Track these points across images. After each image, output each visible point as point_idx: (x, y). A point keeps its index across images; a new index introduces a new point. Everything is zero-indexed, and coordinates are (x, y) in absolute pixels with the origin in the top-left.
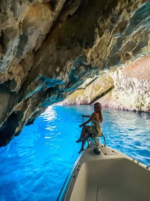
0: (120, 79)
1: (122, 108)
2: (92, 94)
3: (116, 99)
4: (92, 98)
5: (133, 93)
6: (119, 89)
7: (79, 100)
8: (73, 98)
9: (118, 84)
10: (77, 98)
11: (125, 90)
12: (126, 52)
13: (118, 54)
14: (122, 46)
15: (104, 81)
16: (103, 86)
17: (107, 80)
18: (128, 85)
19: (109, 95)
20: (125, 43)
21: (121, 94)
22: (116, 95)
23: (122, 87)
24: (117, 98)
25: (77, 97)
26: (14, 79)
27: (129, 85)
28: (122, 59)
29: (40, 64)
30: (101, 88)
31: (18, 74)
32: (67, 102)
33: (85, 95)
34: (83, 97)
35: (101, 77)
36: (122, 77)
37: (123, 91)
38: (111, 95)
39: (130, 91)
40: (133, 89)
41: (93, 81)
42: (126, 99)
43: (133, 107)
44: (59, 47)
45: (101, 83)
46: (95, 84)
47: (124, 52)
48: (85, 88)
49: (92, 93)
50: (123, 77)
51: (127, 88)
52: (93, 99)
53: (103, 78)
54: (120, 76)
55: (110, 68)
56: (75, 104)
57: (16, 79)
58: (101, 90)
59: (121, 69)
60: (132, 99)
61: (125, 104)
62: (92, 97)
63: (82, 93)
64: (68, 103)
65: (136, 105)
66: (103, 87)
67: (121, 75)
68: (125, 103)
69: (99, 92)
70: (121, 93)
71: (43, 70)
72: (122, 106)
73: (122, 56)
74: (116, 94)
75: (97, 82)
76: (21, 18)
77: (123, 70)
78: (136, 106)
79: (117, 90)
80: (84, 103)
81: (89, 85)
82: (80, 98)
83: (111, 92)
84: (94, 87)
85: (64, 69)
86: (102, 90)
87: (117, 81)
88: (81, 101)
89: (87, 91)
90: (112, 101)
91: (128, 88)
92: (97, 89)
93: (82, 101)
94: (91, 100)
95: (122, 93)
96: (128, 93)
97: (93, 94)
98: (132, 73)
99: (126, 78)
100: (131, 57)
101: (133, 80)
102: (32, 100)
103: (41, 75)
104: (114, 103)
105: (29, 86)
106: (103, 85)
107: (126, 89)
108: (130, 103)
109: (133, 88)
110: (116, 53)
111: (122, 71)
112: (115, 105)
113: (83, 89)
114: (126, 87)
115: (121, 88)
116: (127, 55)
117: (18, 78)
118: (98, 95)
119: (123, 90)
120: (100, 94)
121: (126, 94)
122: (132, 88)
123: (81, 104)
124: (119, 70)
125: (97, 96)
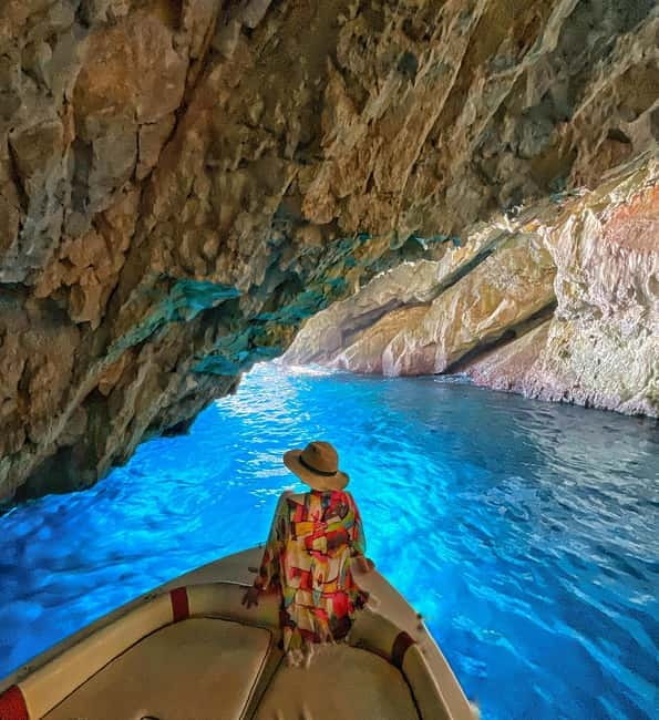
0: (585, 263)
1: (580, 402)
2: (457, 329)
3: (558, 358)
4: (454, 349)
5: (645, 331)
6: (576, 311)
7: (396, 356)
8: (372, 344)
9: (574, 287)
10: (390, 346)
11: (606, 315)
12: (612, 122)
13: (571, 134)
14: (590, 93)
15: (518, 272)
16: (513, 293)
17: (533, 265)
18: (621, 294)
19: (535, 338)
20: (607, 75)
21: (585, 333)
22: (564, 341)
23: (591, 302)
24: (566, 355)
25: (389, 341)
26: (77, 284)
27: (630, 292)
28: (583, 161)
29: (154, 229)
30: (504, 304)
31: (91, 266)
32: (347, 361)
33: (427, 334)
34: (417, 344)
35: (504, 251)
36: (595, 252)
37: (596, 322)
38: (543, 337)
39: (631, 320)
40: (645, 315)
41: (470, 267)
42: (604, 360)
43: (630, 401)
44: (212, 163)
45: (504, 281)
46: (478, 281)
47: (604, 119)
48: (429, 303)
49: (457, 325)
50: (602, 251)
51: (615, 308)
52: (461, 355)
53: (515, 251)
54: (588, 245)
55: (519, 209)
56: (378, 373)
57: (84, 281)
58: (500, 314)
59: (599, 208)
60: (635, 363)
61: (595, 386)
62: (456, 343)
63: (415, 326)
64: (347, 365)
65: (647, 390)
66: (511, 298)
67: (597, 241)
68: (595, 377)
69: (490, 320)
70: (585, 331)
71: (166, 248)
72: (580, 391)
73: (584, 143)
74: (565, 337)
75: (486, 276)
76: (67, 87)
77: (608, 213)
78: (650, 397)
79: (566, 316)
80: (417, 371)
81: (447, 287)
82: (401, 349)
83: (548, 326)
84: (468, 297)
85: (231, 244)
86: (505, 312)
87: (573, 270)
88: (403, 359)
89: (437, 314)
90: (541, 365)
91: (624, 307)
92: (484, 307)
93: (408, 363)
94: (448, 360)
95: (590, 331)
96: (620, 334)
97: (462, 332)
98: (652, 228)
99: (619, 254)
100: (636, 147)
101: (650, 269)
102: (156, 350)
103: (157, 267)
104: (548, 378)
105: (126, 305)
106: (513, 288)
107: (612, 313)
108: (621, 378)
109: (648, 308)
110: (560, 129)
111: (603, 222)
112: (549, 385)
113: (420, 304)
114: (614, 300)
115: (585, 306)
116: (617, 137)
117: (89, 278)
118: (486, 337)
119: (598, 314)
120: (498, 332)
121: (610, 336)
122: (642, 308)
123: (403, 375)
124: (587, 214)
125: (480, 342)
